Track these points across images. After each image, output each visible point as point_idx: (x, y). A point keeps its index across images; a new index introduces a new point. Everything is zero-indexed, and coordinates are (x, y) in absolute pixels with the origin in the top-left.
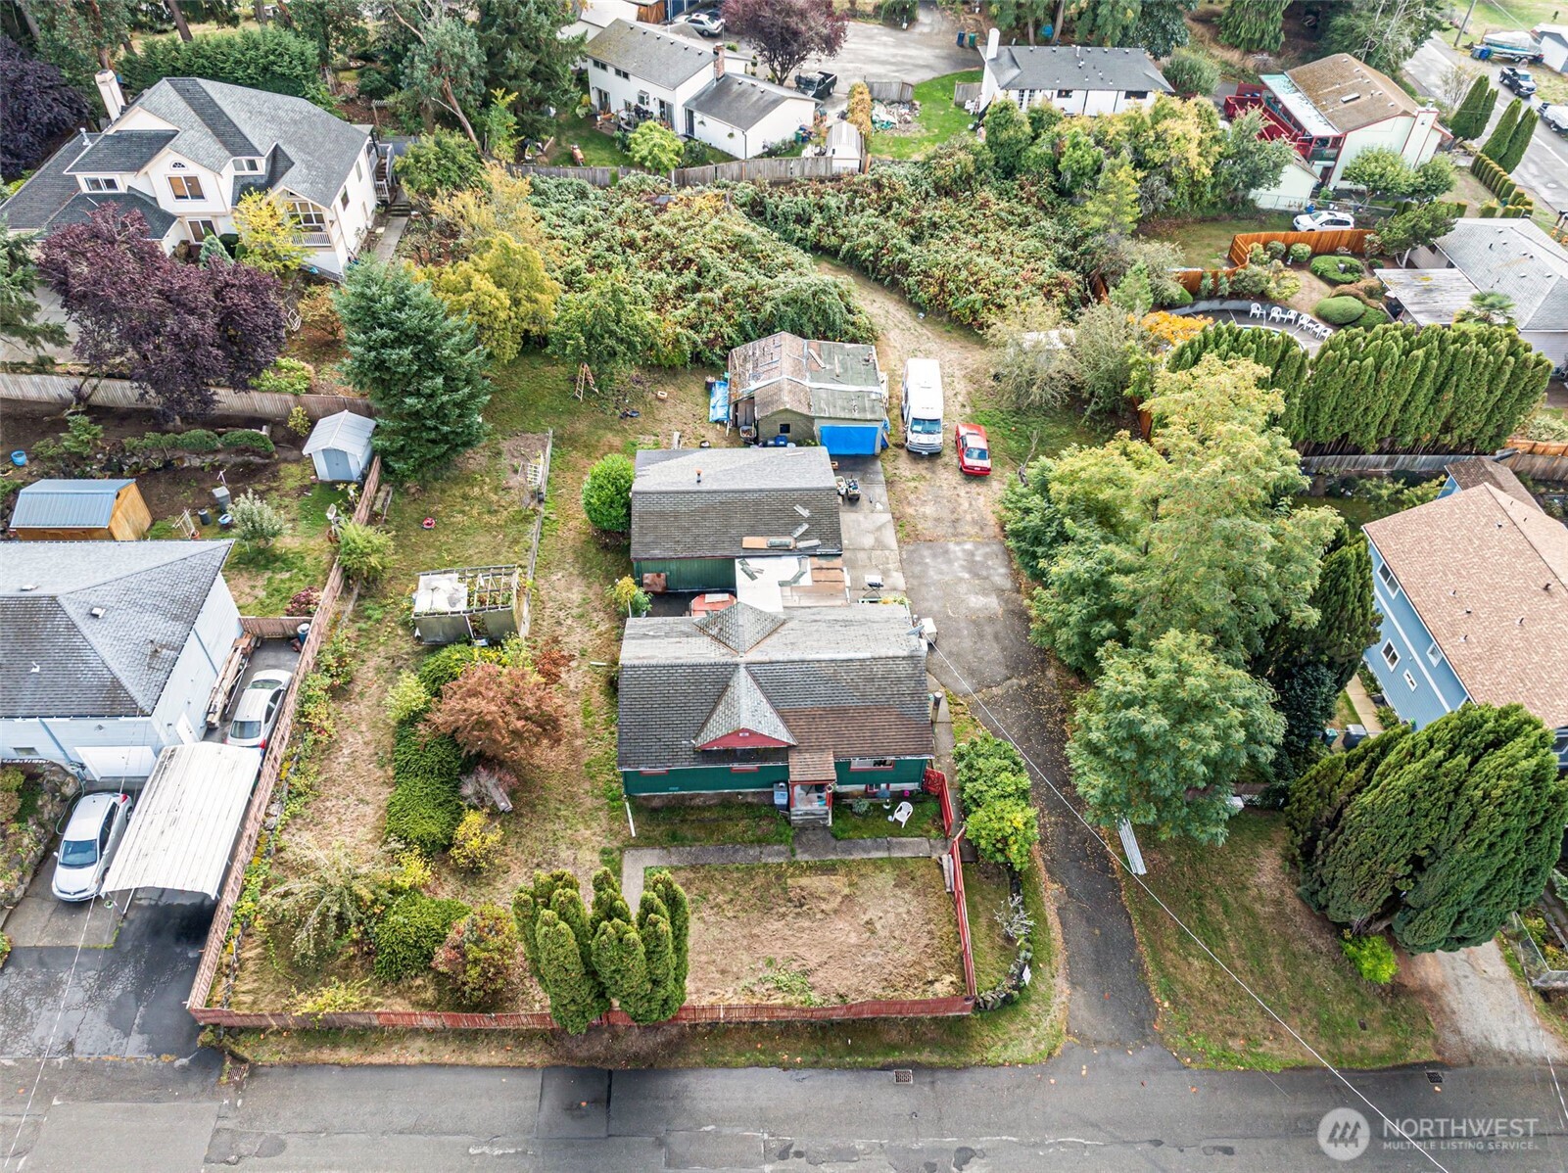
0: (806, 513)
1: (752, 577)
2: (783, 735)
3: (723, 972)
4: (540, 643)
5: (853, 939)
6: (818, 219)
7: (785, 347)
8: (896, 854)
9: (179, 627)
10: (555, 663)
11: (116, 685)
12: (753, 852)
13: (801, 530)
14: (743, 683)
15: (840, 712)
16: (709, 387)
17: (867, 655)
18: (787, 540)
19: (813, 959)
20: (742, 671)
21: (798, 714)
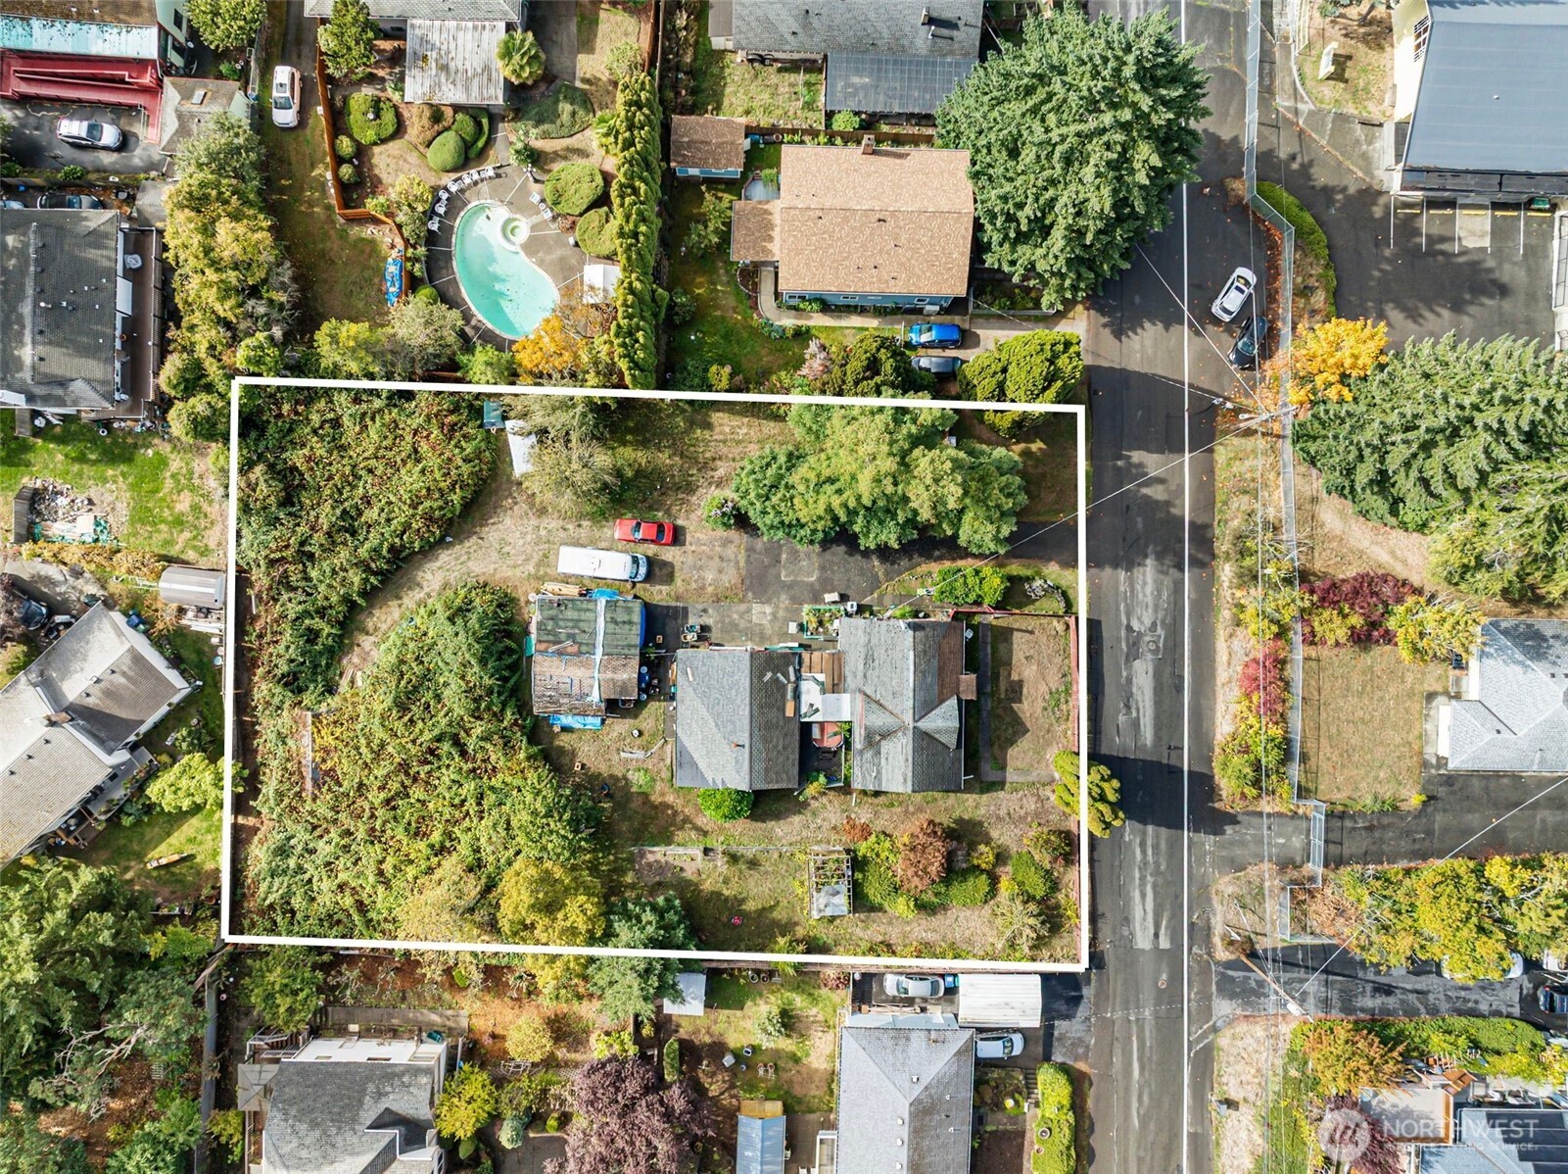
0: (769, 675)
1: (817, 710)
2: (953, 702)
3: (1048, 731)
4: (836, 837)
5: (1034, 667)
6: (317, 623)
7: (549, 673)
8: (989, 640)
9: (914, 1035)
10: (853, 827)
11: (959, 1053)
12: (985, 714)
13: (782, 678)
14: (925, 724)
15: (941, 669)
16: (565, 729)
17: (911, 653)
18: (790, 688)
19: (1043, 688)
20: (919, 724)
21: (941, 693)
